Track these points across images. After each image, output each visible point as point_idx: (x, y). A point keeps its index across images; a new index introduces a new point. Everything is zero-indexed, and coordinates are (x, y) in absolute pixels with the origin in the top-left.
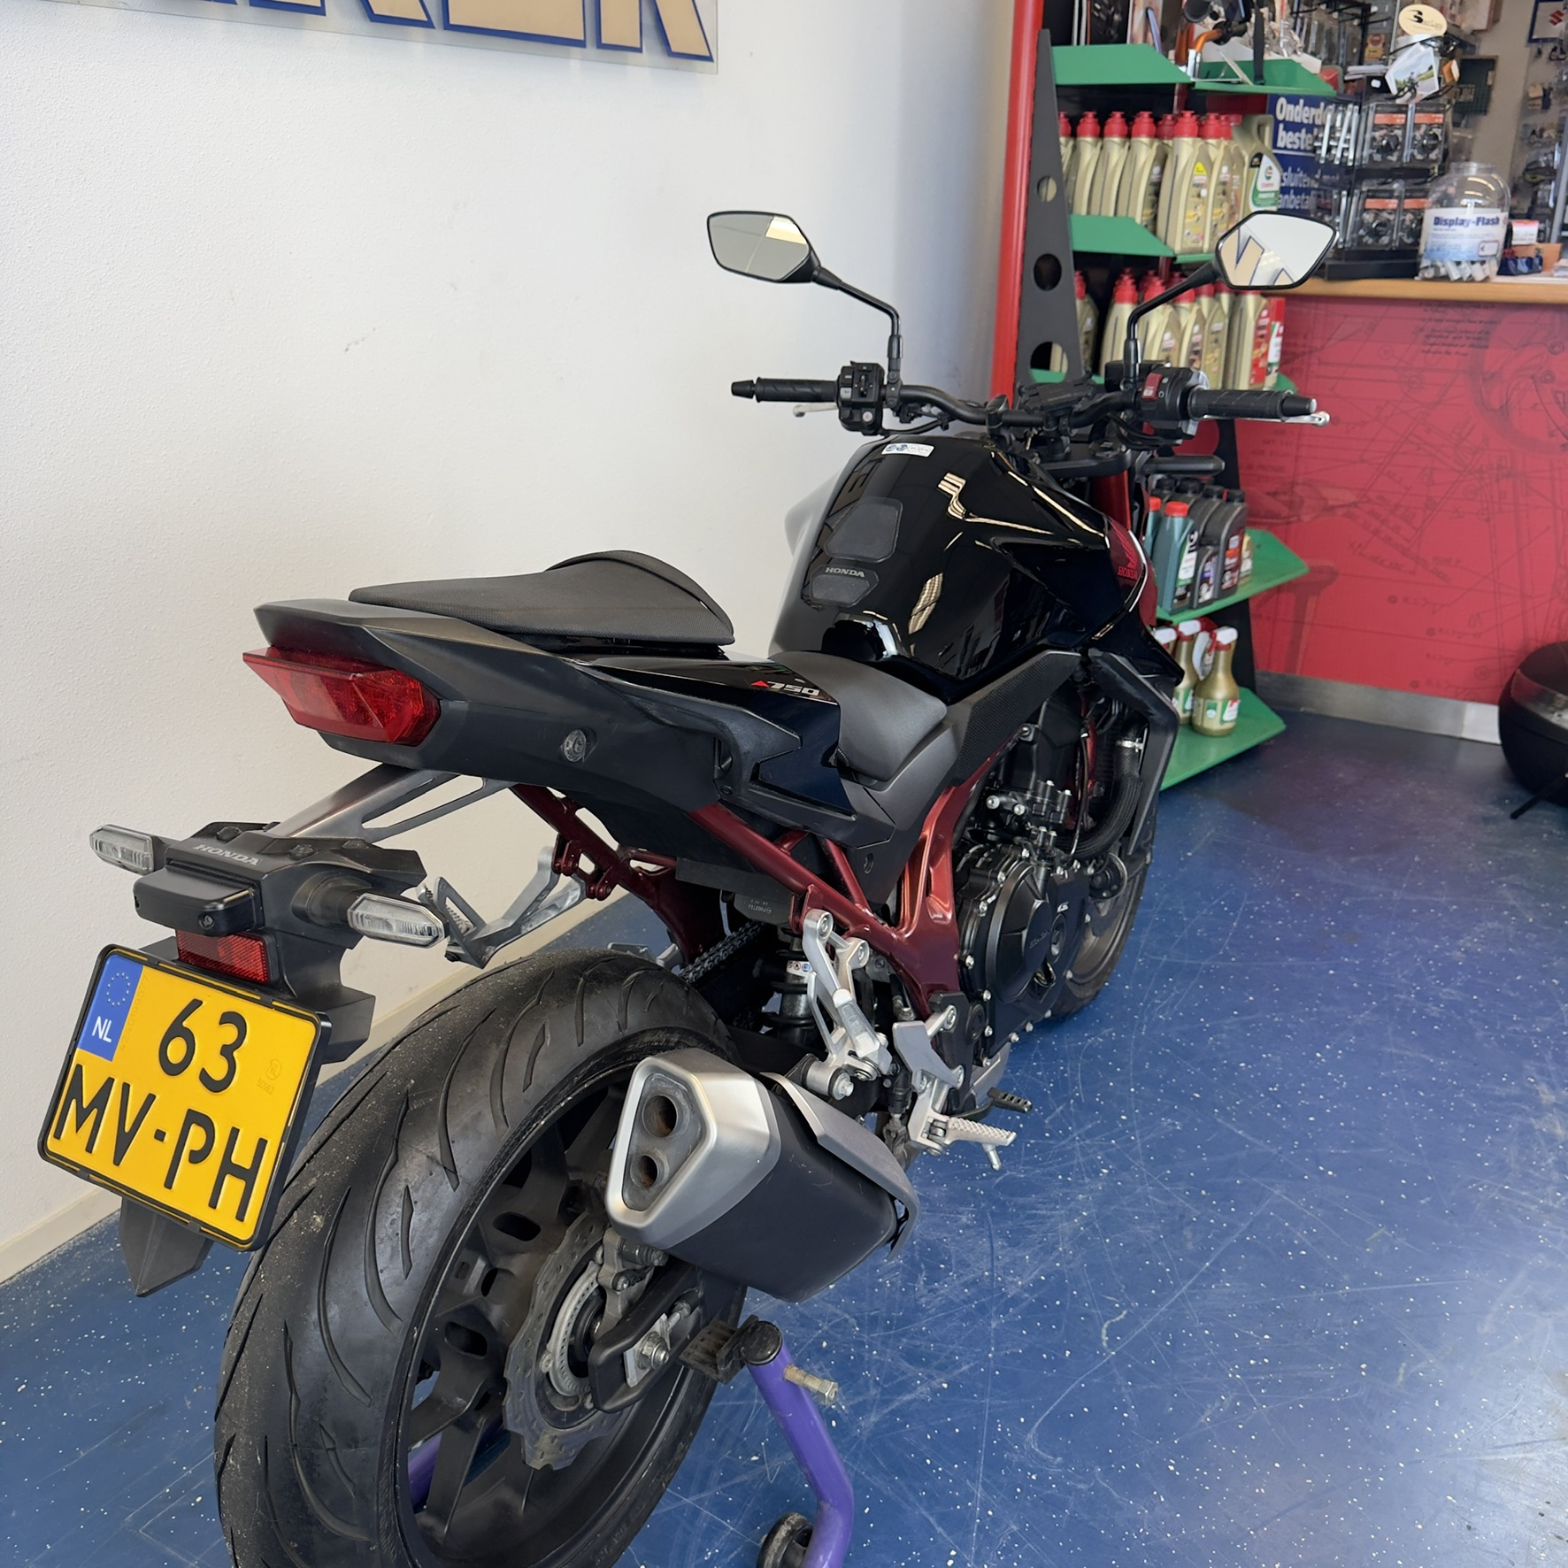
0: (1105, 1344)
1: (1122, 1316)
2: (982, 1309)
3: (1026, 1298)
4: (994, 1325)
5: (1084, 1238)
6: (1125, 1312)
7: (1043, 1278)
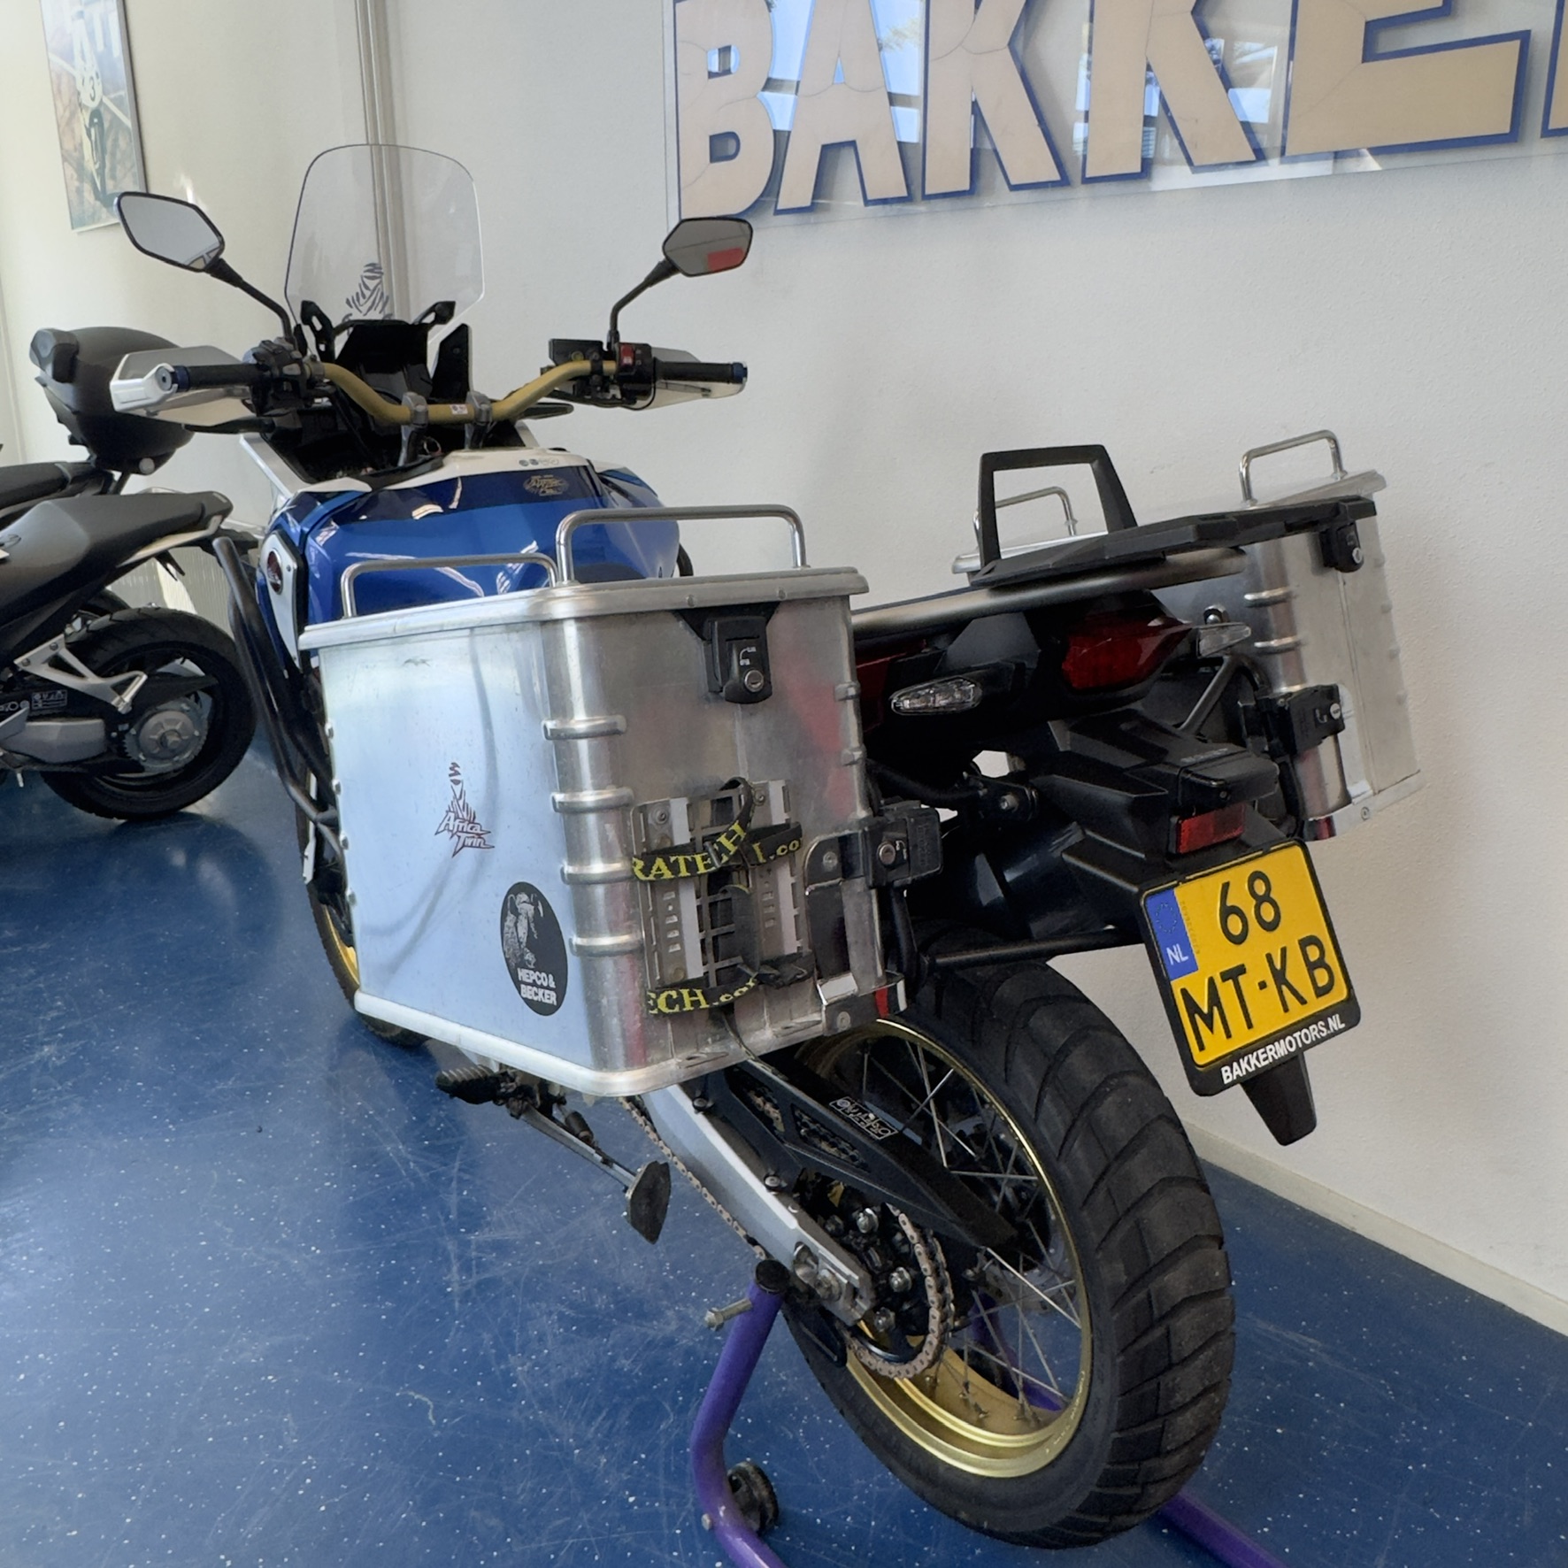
0: (411, 1393)
1: (431, 1418)
2: (510, 1335)
4: (486, 1336)
5: (545, 1436)
6: (434, 1422)
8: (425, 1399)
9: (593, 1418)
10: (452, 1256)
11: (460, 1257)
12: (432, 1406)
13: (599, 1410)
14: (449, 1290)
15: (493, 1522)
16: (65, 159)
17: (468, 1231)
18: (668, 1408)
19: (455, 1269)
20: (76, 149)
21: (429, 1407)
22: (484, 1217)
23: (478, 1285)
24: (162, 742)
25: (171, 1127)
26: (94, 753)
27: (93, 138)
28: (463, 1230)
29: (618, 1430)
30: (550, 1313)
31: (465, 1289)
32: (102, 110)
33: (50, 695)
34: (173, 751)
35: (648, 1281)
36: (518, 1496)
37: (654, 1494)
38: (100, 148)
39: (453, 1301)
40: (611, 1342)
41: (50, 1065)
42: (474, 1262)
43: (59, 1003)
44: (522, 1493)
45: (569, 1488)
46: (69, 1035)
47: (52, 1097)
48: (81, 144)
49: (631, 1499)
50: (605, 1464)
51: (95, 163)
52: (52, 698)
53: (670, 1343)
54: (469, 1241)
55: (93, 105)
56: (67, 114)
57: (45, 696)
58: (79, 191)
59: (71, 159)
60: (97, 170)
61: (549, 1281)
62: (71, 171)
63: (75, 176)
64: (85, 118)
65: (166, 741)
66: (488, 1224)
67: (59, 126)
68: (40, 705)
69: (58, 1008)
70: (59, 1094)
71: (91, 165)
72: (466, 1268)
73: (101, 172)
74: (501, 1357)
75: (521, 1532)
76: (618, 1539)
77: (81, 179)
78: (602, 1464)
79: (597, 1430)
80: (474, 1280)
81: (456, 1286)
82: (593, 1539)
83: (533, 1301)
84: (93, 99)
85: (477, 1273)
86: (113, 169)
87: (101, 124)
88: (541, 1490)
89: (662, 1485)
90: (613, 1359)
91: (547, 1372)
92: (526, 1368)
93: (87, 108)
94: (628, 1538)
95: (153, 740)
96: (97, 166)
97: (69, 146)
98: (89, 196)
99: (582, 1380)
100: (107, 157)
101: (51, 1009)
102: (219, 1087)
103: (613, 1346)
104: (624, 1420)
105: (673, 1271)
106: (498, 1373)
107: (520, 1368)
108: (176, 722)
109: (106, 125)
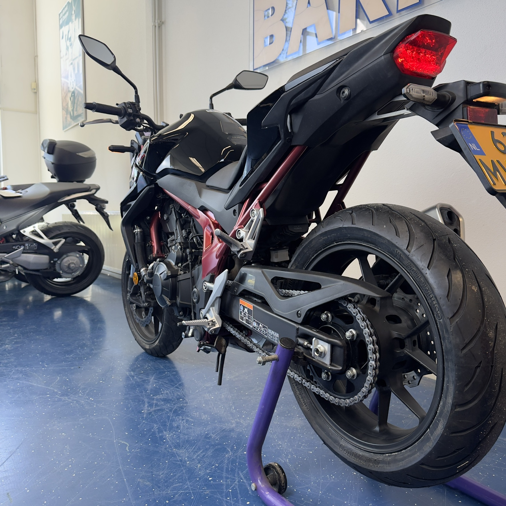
0: (121, 441)
1: (127, 449)
2: (165, 425)
3: (159, 434)
4: (155, 425)
5: (175, 457)
6: (128, 450)
7: (164, 441)
8: (126, 443)
9: (197, 452)
10: (146, 402)
11: (149, 403)
12: (128, 445)
13: (199, 449)
14: (143, 412)
15: (148, 483)
16: (63, 109)
17: (153, 396)
18: (229, 450)
19: (146, 406)
20: (66, 105)
21: (127, 446)
22: (161, 392)
23: (155, 411)
24: (69, 267)
25: (46, 365)
26: (45, 268)
27: (72, 100)
28: (152, 395)
29: (207, 456)
30: (183, 420)
31: (149, 412)
32: (75, 91)
33: (31, 245)
34: (72, 270)
35: (225, 411)
36: (160, 475)
37: (220, 477)
38: (73, 103)
39: (144, 415)
40: (207, 429)
41: (7, 350)
42: (154, 404)
43: (16, 335)
44: (161, 474)
45: (183, 474)
46: (16, 343)
47: (5, 357)
48: (68, 103)
49: (210, 479)
50: (200, 467)
51: (71, 108)
52: (32, 246)
53: (232, 430)
54: (154, 399)
55: (72, 90)
56: (65, 95)
57: (30, 245)
58: (66, 118)
59: (65, 109)
60: (72, 110)
61: (184, 410)
62: (64, 112)
63: (65, 113)
64: (70, 95)
65: (70, 266)
66: (162, 394)
67: (62, 99)
68: (27, 248)
69: (16, 336)
70: (8, 356)
71: (70, 109)
72: (151, 405)
73: (73, 110)
74: (160, 431)
75: (159, 487)
76: (202, 492)
77: (67, 114)
78: (199, 467)
79: (198, 456)
80: (154, 409)
81: (146, 411)
82: (191, 491)
83: (177, 416)
84: (73, 88)
85: (155, 407)
86: (76, 108)
87: (74, 95)
88: (171, 474)
89: (224, 474)
90: (207, 434)
91: (179, 437)
92: (170, 435)
93: (71, 91)
94: (208, 492)
95: (65, 265)
96: (72, 109)
97: (64, 105)
98: (69, 119)
99: (193, 440)
100: (75, 105)
101: (12, 336)
102: (67, 357)
103: (208, 431)
104: (210, 453)
105: (235, 409)
106: (158, 436)
107: (167, 435)
108: (74, 260)
109: (76, 95)
